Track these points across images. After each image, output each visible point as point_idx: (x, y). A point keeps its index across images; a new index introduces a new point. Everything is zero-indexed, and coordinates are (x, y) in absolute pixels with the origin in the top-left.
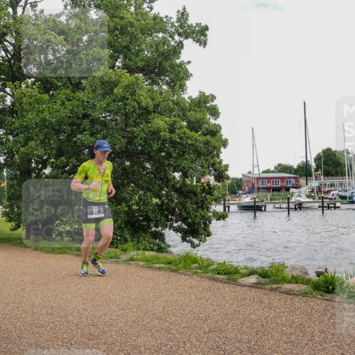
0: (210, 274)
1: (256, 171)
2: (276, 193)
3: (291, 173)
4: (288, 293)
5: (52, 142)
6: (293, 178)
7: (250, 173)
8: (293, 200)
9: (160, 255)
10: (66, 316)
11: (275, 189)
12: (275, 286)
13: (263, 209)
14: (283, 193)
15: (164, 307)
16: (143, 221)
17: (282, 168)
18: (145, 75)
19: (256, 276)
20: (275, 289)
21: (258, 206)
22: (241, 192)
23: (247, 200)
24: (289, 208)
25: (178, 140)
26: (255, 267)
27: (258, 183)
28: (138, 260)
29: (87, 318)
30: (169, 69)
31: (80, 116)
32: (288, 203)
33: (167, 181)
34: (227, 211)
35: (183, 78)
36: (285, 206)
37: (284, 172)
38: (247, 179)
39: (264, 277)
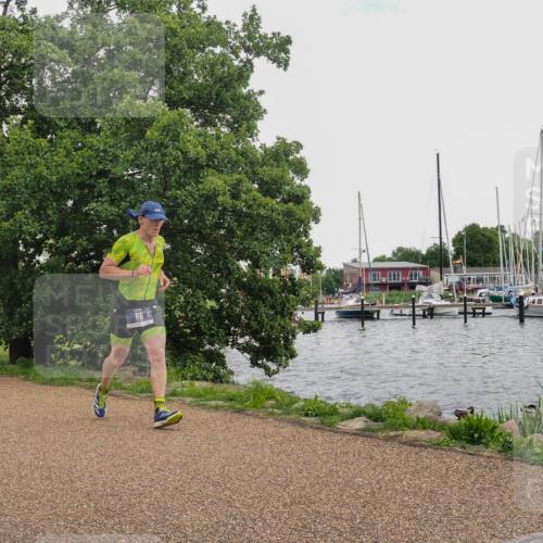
0: (293, 416)
1: (364, 259)
2: (394, 292)
3: (417, 262)
4: (412, 443)
5: (50, 212)
6: (421, 269)
7: (355, 261)
8: (420, 303)
9: (219, 387)
10: (72, 482)
11: (394, 287)
12: (392, 434)
13: (375, 316)
14: (405, 292)
15: (223, 467)
16: (192, 334)
17: (405, 254)
18: (193, 111)
19: (364, 418)
20: (393, 439)
21: (367, 312)
22: (341, 290)
23: (350, 302)
24: (414, 316)
25: (244, 210)
27: (367, 276)
28: (182, 394)
29: (105, 484)
30: (230, 102)
31: (94, 173)
32: (414, 307)
33: (229, 273)
34: (320, 319)
35: (252, 116)
36: (408, 311)
37: (407, 260)
38: (351, 270)
39: (376, 420)
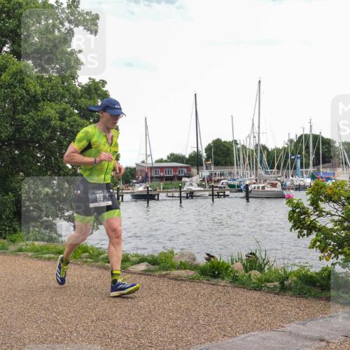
0: (100, 263)
1: (149, 161)
2: (168, 182)
3: (183, 163)
4: (176, 279)
6: (185, 167)
7: (143, 162)
8: (185, 189)
9: (51, 245)
11: (168, 179)
12: (164, 273)
13: (156, 197)
14: (175, 182)
15: (52, 298)
17: (174, 158)
19: (146, 263)
20: (164, 276)
21: (151, 195)
22: (134, 181)
23: (140, 188)
24: (181, 197)
25: (68, 128)
26: (146, 255)
28: (26, 250)
32: (180, 192)
34: (120, 200)
36: (177, 194)
37: (177, 162)
38: (141, 168)
39: (154, 265)
